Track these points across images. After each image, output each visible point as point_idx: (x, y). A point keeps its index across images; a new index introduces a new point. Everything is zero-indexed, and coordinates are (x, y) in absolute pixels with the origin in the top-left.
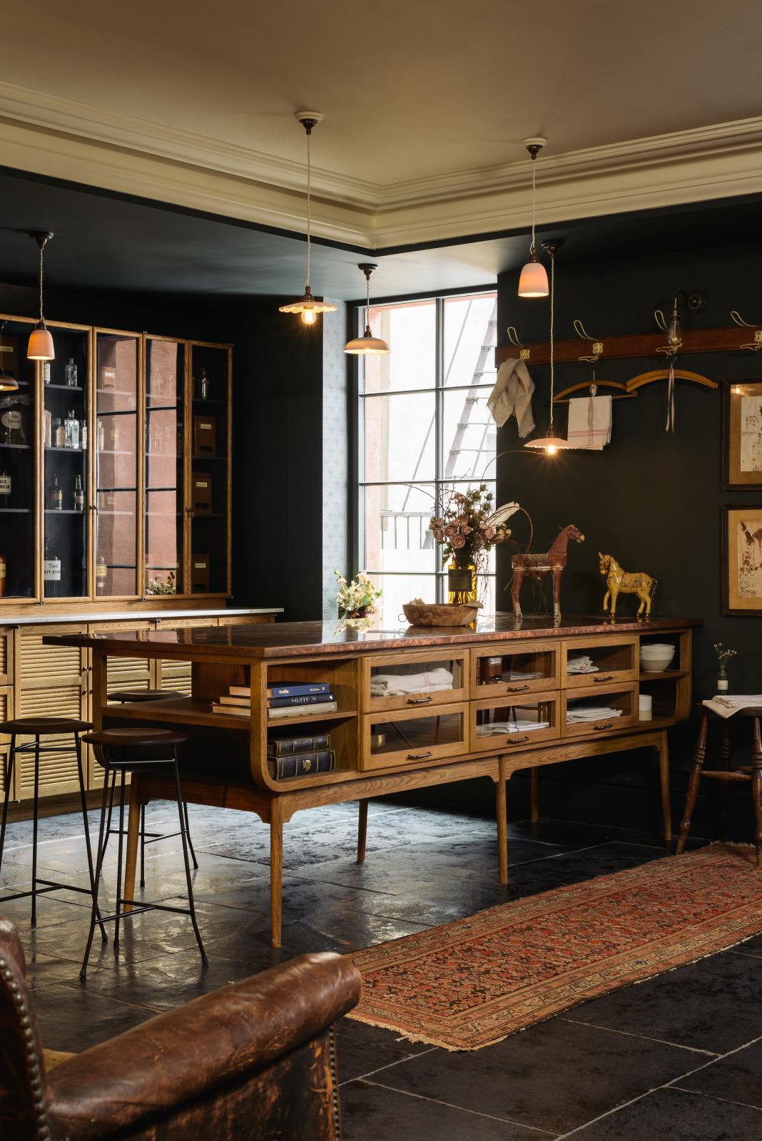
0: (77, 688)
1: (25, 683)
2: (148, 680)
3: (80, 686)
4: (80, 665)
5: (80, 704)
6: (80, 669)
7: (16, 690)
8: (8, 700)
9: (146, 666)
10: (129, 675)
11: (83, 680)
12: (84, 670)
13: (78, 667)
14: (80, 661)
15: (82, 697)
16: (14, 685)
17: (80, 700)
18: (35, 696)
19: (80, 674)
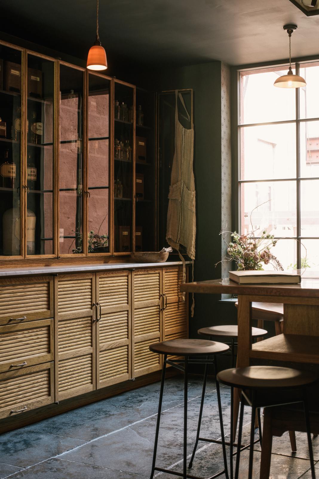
0: (90, 318)
1: (61, 316)
2: (128, 311)
3: (91, 317)
4: (91, 302)
5: (91, 330)
6: (91, 305)
7: (56, 321)
8: (51, 329)
9: (126, 301)
10: (118, 308)
11: (93, 312)
12: (94, 305)
13: (90, 303)
14: (91, 298)
15: (93, 324)
16: (54, 318)
17: (92, 327)
18: (66, 325)
19: (91, 308)
